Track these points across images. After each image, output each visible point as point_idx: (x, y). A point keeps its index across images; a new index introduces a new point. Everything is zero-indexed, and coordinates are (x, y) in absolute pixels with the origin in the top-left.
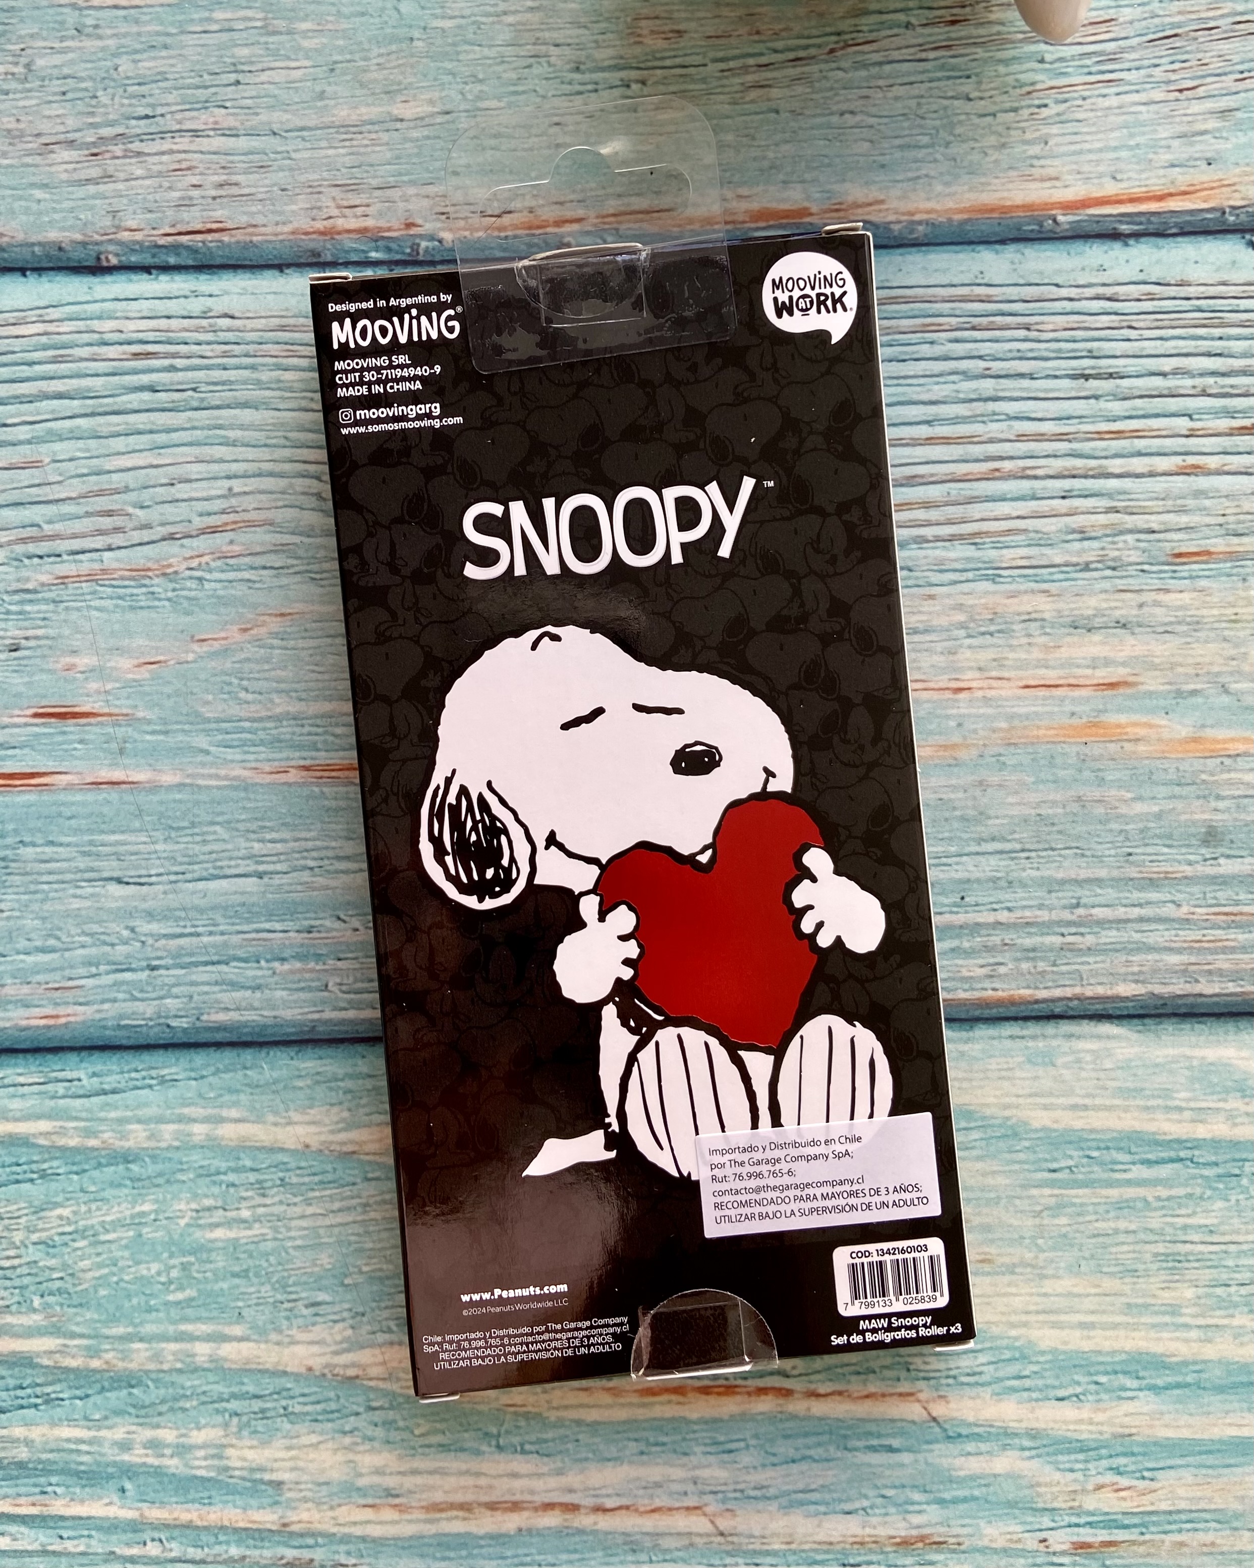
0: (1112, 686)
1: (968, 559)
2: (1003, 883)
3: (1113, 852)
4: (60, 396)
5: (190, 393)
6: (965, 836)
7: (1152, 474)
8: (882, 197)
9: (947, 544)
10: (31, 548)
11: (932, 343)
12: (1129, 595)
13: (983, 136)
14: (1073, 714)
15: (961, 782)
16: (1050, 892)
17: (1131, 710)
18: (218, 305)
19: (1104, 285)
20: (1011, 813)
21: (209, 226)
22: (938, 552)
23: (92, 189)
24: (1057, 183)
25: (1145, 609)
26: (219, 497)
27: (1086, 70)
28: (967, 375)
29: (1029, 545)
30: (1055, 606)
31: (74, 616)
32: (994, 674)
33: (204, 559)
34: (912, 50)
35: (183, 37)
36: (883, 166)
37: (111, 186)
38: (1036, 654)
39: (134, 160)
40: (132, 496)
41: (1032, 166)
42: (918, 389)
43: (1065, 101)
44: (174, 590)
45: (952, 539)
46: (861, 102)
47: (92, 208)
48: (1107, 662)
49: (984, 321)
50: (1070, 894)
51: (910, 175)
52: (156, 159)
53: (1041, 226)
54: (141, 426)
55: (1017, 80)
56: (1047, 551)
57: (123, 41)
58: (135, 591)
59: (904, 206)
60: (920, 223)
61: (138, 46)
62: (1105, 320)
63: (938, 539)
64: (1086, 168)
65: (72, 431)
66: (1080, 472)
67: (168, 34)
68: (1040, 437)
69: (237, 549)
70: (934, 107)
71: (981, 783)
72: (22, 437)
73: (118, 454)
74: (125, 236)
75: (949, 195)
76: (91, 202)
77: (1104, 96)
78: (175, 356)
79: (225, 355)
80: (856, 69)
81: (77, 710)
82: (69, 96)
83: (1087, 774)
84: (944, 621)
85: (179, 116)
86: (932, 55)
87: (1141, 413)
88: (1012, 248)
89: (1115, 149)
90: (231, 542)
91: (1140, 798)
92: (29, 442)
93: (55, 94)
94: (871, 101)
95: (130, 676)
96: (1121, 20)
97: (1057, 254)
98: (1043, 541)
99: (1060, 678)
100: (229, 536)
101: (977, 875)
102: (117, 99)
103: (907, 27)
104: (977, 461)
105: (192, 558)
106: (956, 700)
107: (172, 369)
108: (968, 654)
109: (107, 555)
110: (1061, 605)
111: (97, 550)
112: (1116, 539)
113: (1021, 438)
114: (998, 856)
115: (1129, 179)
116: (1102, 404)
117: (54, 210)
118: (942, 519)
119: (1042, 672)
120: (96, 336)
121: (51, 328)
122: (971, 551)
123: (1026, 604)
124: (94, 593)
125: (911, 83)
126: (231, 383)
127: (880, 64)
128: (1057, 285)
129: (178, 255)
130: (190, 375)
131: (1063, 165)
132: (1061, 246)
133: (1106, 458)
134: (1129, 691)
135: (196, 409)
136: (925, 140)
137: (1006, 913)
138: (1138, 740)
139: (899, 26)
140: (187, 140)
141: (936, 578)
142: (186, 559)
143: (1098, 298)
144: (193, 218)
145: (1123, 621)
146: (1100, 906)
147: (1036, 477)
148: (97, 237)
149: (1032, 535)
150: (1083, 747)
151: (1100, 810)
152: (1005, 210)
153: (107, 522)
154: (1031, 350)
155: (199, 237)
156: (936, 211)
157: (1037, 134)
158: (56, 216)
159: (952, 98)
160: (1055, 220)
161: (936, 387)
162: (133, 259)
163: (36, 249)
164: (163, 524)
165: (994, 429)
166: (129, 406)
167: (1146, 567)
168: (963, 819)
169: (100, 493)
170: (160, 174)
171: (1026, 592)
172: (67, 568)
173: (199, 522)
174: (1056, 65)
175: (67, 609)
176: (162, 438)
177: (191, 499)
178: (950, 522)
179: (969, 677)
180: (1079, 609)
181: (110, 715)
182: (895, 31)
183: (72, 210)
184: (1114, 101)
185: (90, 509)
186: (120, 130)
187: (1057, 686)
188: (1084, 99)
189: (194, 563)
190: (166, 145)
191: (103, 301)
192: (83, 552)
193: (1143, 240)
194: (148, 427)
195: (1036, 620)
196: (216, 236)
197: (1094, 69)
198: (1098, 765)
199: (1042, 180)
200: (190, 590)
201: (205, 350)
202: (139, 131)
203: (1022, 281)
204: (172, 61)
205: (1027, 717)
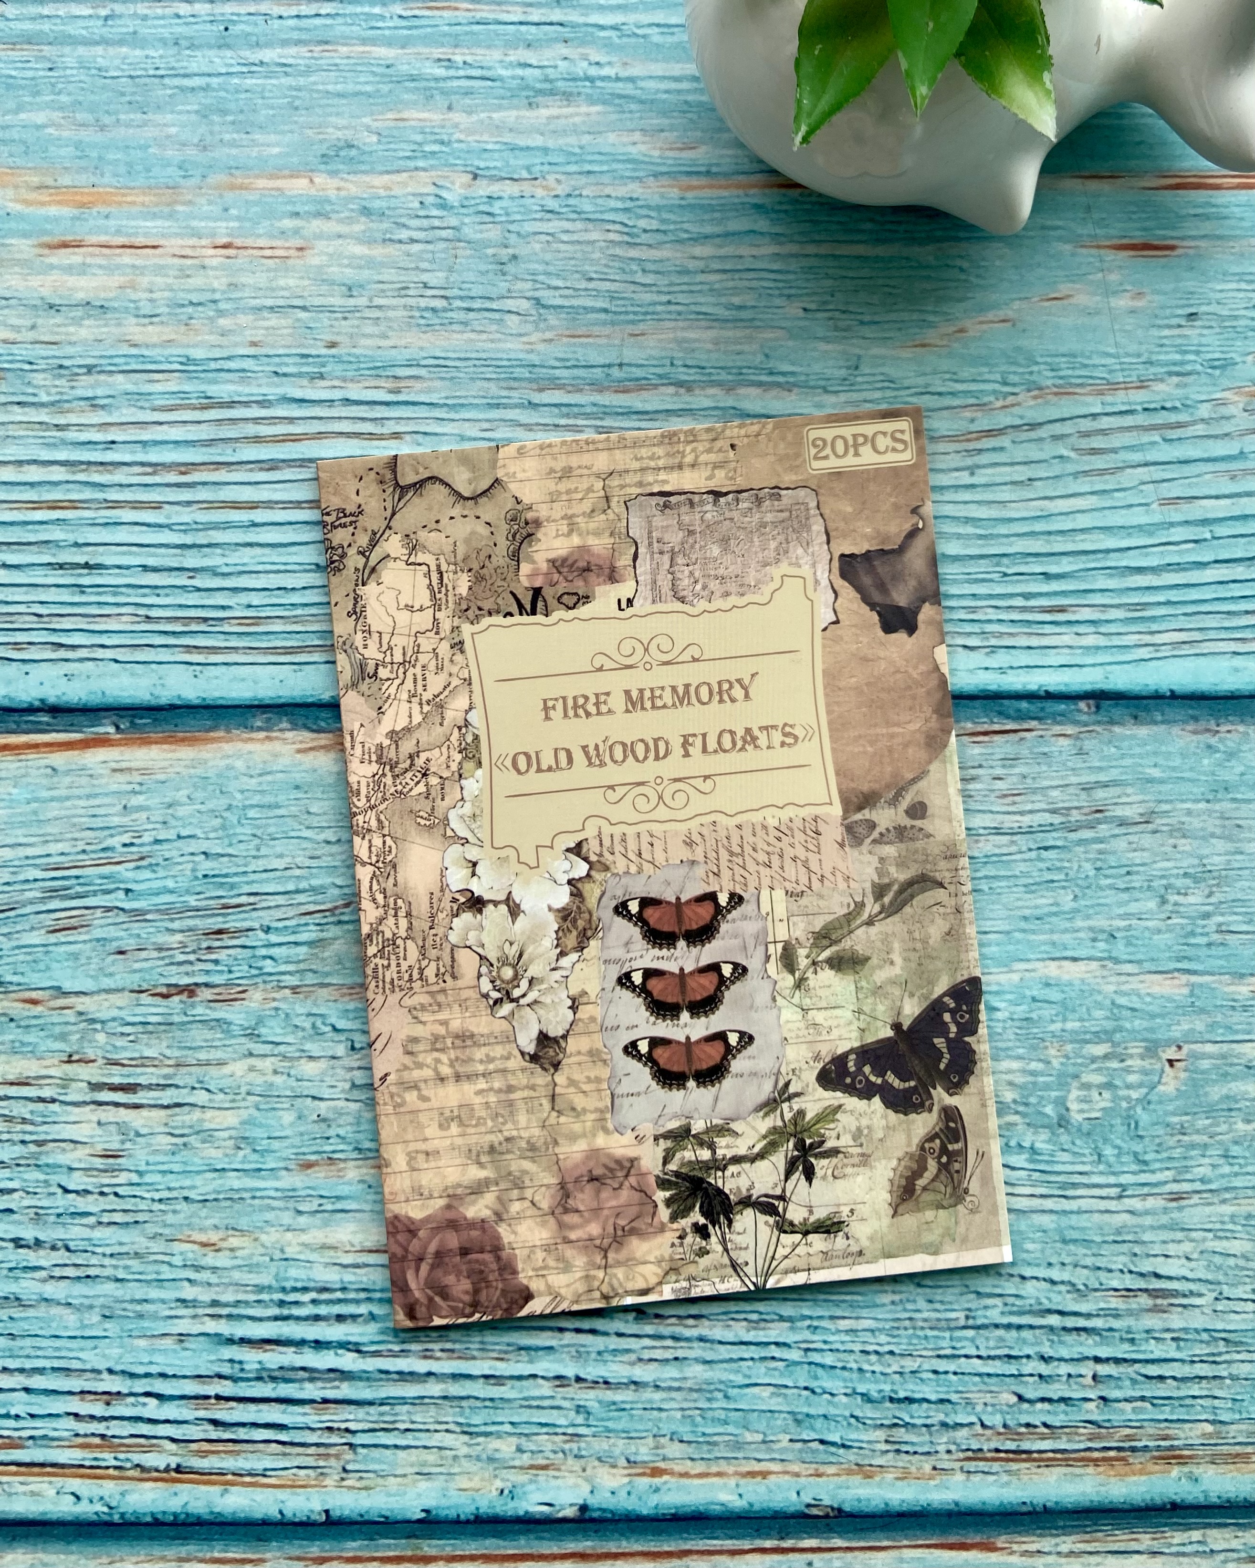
0: (65, 245)
1: (215, 382)
2: (184, 43)
3: (69, 72)
4: (1140, 570)
5: (1010, 571)
6: (222, 94)
7: (20, 463)
8: (298, 756)
9: (237, 399)
10: (1173, 418)
11: (249, 606)
12: (46, 339)
13: (191, 816)
14: (107, 217)
15: (227, 150)
16: (135, 33)
17: (47, 219)
18: (978, 659)
19: (66, 660)
20: (175, 116)
21: (986, 738)
22: (247, 390)
23: (1103, 777)
24: (115, 765)
25: (29, 323)
26: (984, 466)
27: (81, 881)
28: (214, 572)
29: (150, 394)
30: (124, 330)
31: (1133, 348)
32: (189, 262)
33: (999, 404)
34: (264, 904)
35: (1007, 928)
36: (297, 787)
37: (1084, 779)
38: (144, 281)
39: (1061, 805)
40: (1070, 468)
41: (141, 784)
42: (264, 559)
43: (104, 850)
44: (1031, 373)
45: (231, 404)
46: (318, 853)
47: (1102, 759)
48: (69, 269)
49: (194, 627)
50: (113, 30)
51: (269, 778)
52: (1037, 806)
53: (132, 722)
54: (1059, 538)
55: (154, 871)
56: (131, 388)
57: (1068, 925)
58: (1070, 372)
59: (277, 746)
60: (260, 729)
61: (1054, 919)
62: (67, 624)
63: (246, 404)
64: (84, 781)
65: (1129, 535)
66: (94, 468)
67: (1024, 931)
68: (136, 505)
69: (968, 414)
70: (242, 846)
71: (205, 148)
72: (1180, 529)
73: (1083, 511)
74: (1070, 730)
75: (229, 757)
76: (1104, 764)
77: (62, 854)
78: (1024, 609)
79: (973, 609)
80: (322, 887)
81: (1132, 253)
82: (1123, 871)
83: (94, 154)
84: (244, 319)
85: (1013, 849)
86: (244, 899)
87: (30, 527)
88: (163, 701)
89: (52, 799)
90: (972, 420)
91: (38, 127)
92: (1172, 524)
93: (1138, 873)
94: (308, 853)
95: (1078, 286)
96: (43, 931)
97: (116, 693)
98: (136, 398)
99: (120, 255)
100: (974, 427)
101: (211, 53)
102: (1076, 867)
103: (269, 928)
104: (204, 484)
105: (1013, 405)
106: (229, 235)
107: (1027, 596)
108: (216, 285)
109: (1098, 410)
110: (115, 330)
111: (1106, 414)
112: (58, 398)
113: (157, 506)
114: (188, 71)
115: (39, 768)
116: (71, 538)
117: (1141, 756)
118: (241, 425)
119: (139, 262)
120: (1102, 630)
121: (1147, 639)
122: (213, 390)
123: (152, 333)
124: (1111, 372)
125: (265, 871)
126: (968, 581)
127: (297, 891)
128: (116, 661)
129: (1019, 710)
130: (1010, 589)
131: (107, 784)
132: (110, 701)
133: (67, 482)
134: (46, 239)
135: (1004, 555)
136: (251, 813)
137: (182, 13)
138: (38, 188)
139: (277, 929)
140: (1006, 825)
141: (248, 364)
142: (1018, 404)
143: (74, 647)
144: (1002, 746)
145: (53, 311)
146: (84, 17)
147: (143, 464)
148: (1098, 728)
149: (147, 405)
150: (97, 182)
151: (80, 116)
152: (170, 740)
153: (1097, 442)
154: (144, 595)
155: (997, 727)
156: (243, 740)
157: (135, 816)
158: (1137, 750)
159: (223, 856)
160: (117, 727)
161: (245, 561)
162: (1063, 707)
163: (1159, 718)
164: (1041, 439)
165: (186, 516)
166: (1071, 559)
167: (27, 367)
168: (224, 112)
169: (1102, 472)
170: (1035, 791)
171: (154, 346)
172: (1139, 397)
173: (1004, 441)
174: (113, 886)
175: (1139, 356)
176: (1039, 527)
177: (1012, 464)
178: (233, 421)
179: (215, 259)
180: (98, 326)
181: (1099, 247)
182: (280, 925)
183: (1123, 757)
184: (53, 848)
185: (1113, 455)
186: (1073, 836)
187: (123, 247)
188: (84, 851)
189: (1010, 400)
190: (1026, 820)
191: (1094, 665)
192: (1121, 413)
193: (25, 705)
194: (1052, 538)
195: (144, 316)
196: (980, 729)
197: (74, 881)
198: (83, 163)
199: (129, 770)
200: (1015, 373)
201: (993, 615)
202: (1054, 834)
203: (154, 666)
204: (1020, 903)
205: (154, 216)
